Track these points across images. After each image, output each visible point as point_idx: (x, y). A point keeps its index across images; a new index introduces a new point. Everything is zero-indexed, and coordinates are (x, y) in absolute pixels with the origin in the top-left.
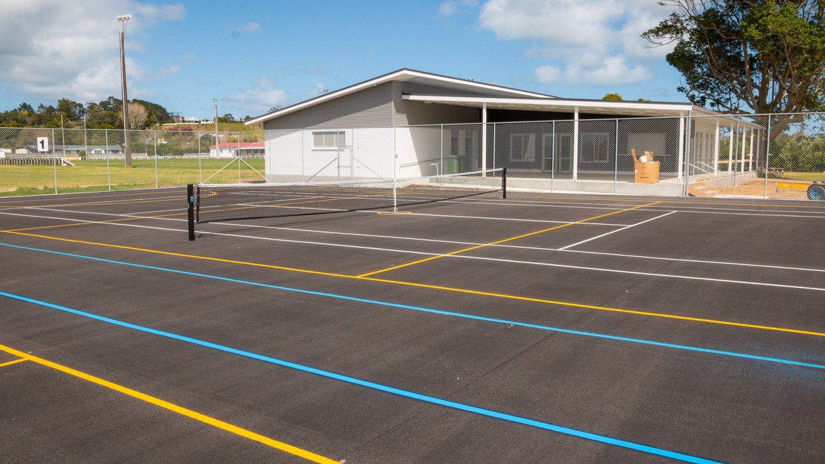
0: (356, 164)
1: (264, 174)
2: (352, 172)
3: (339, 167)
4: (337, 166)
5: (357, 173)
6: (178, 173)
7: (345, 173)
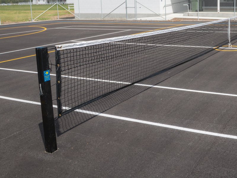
0: (138, 6)
1: (74, 13)
2: (136, 11)
3: (126, 8)
4: (125, 7)
5: (139, 11)
6: (16, 13)
7: (131, 11)
